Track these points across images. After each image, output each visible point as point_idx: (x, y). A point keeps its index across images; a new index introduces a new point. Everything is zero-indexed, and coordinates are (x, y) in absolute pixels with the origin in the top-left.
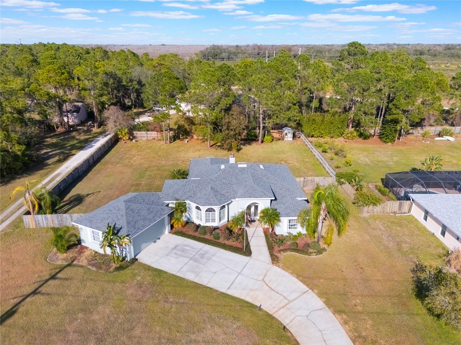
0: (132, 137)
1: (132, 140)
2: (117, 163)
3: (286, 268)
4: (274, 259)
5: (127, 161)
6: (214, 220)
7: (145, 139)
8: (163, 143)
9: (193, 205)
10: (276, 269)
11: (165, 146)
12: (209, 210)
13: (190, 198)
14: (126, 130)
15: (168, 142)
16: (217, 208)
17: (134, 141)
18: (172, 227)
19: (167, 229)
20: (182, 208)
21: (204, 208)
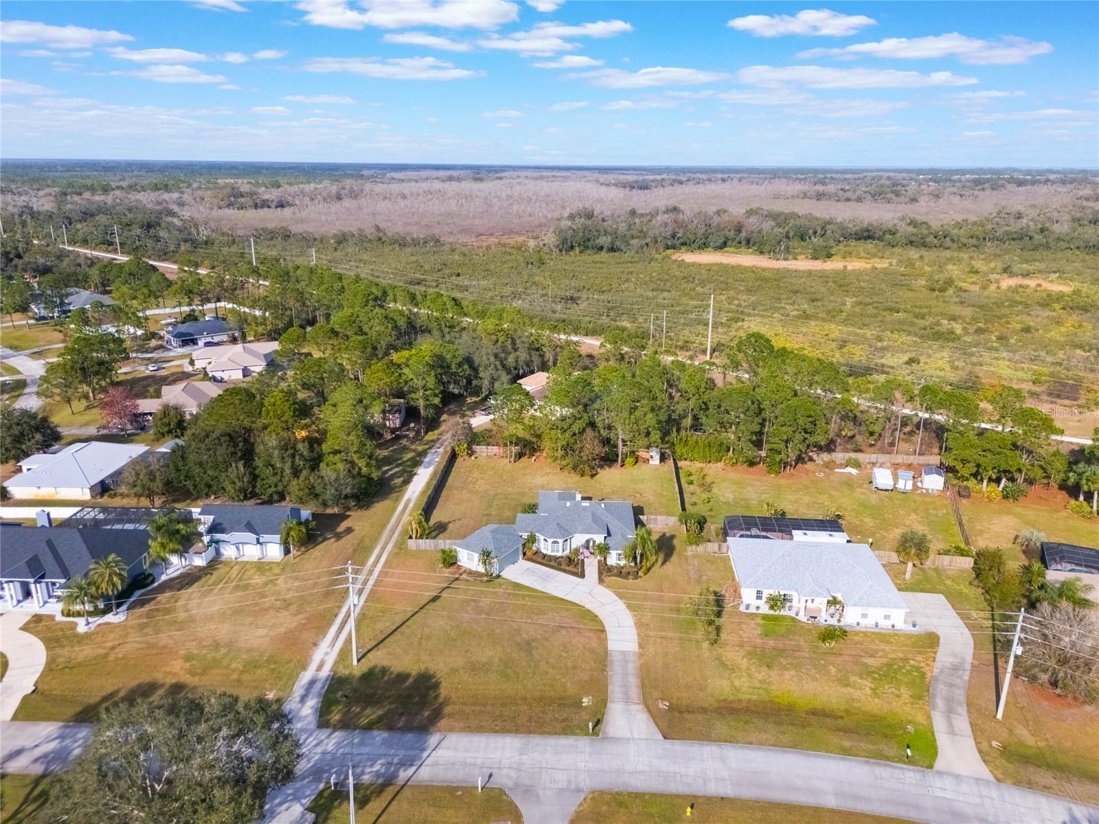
0: (471, 453)
1: (471, 456)
2: (463, 488)
3: (607, 587)
4: (601, 581)
5: (471, 486)
6: (558, 551)
7: (484, 454)
8: (506, 461)
9: (542, 538)
10: (601, 588)
11: (509, 467)
12: (555, 542)
13: (539, 531)
14: (465, 446)
15: (512, 459)
16: (561, 541)
17: (473, 458)
18: (524, 554)
19: (521, 557)
20: (532, 539)
21: (550, 541)
